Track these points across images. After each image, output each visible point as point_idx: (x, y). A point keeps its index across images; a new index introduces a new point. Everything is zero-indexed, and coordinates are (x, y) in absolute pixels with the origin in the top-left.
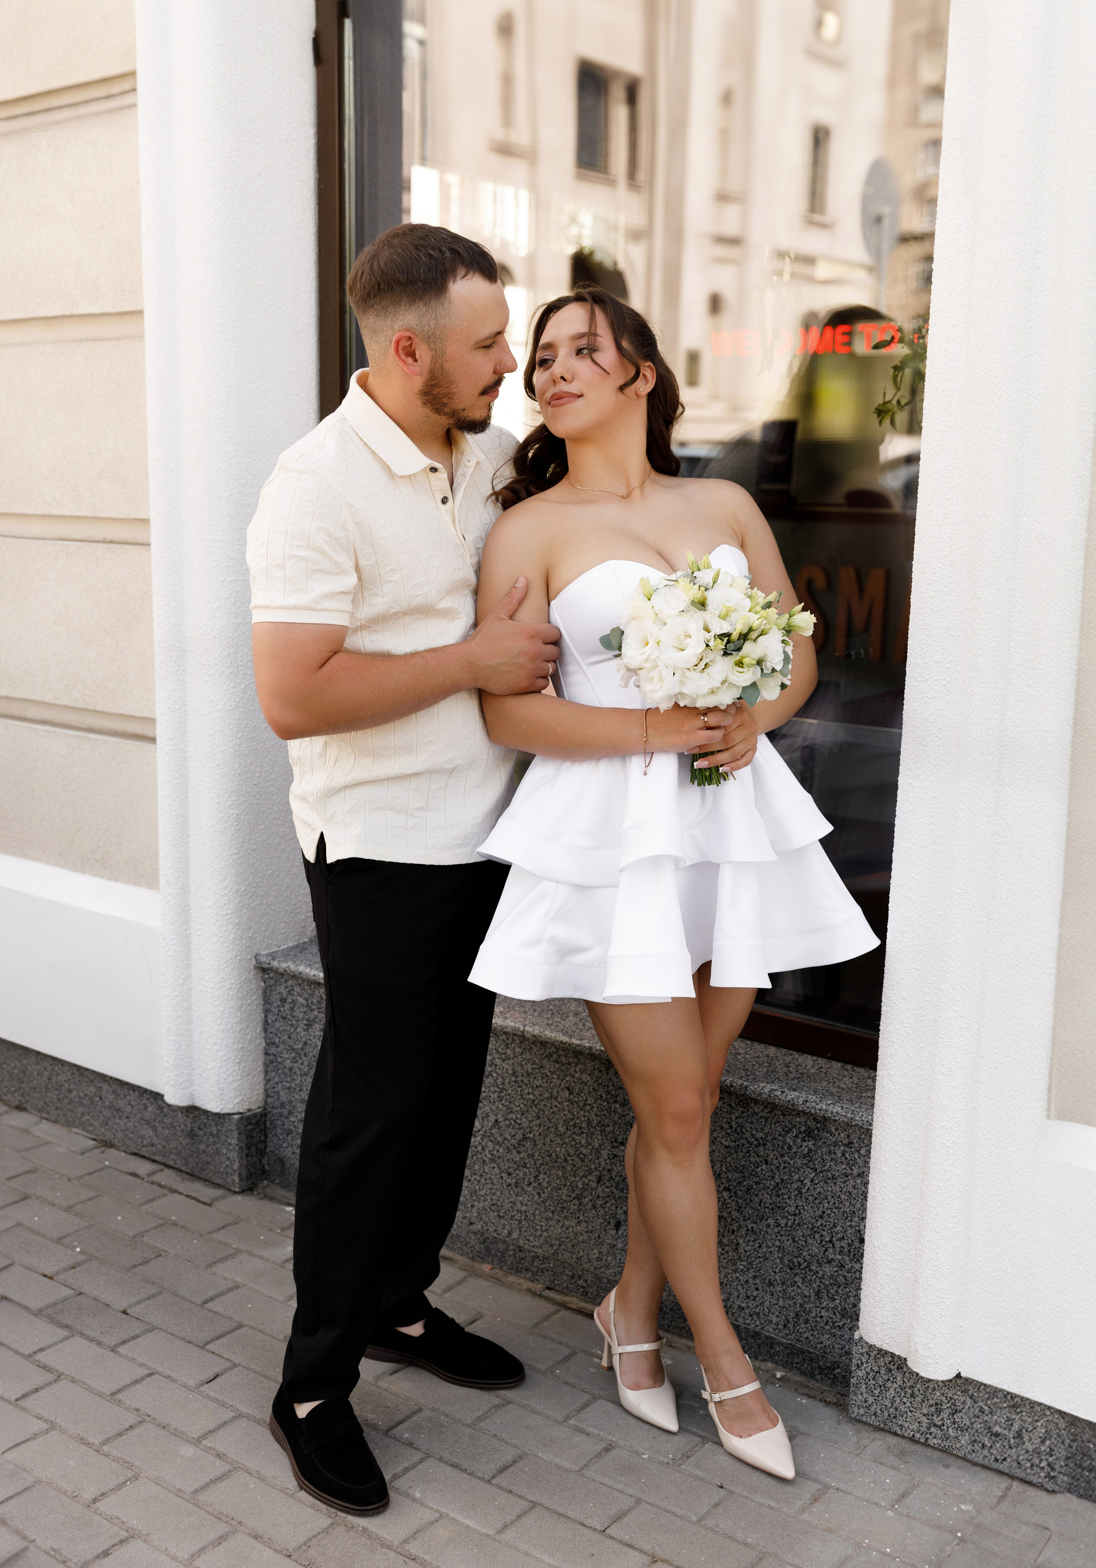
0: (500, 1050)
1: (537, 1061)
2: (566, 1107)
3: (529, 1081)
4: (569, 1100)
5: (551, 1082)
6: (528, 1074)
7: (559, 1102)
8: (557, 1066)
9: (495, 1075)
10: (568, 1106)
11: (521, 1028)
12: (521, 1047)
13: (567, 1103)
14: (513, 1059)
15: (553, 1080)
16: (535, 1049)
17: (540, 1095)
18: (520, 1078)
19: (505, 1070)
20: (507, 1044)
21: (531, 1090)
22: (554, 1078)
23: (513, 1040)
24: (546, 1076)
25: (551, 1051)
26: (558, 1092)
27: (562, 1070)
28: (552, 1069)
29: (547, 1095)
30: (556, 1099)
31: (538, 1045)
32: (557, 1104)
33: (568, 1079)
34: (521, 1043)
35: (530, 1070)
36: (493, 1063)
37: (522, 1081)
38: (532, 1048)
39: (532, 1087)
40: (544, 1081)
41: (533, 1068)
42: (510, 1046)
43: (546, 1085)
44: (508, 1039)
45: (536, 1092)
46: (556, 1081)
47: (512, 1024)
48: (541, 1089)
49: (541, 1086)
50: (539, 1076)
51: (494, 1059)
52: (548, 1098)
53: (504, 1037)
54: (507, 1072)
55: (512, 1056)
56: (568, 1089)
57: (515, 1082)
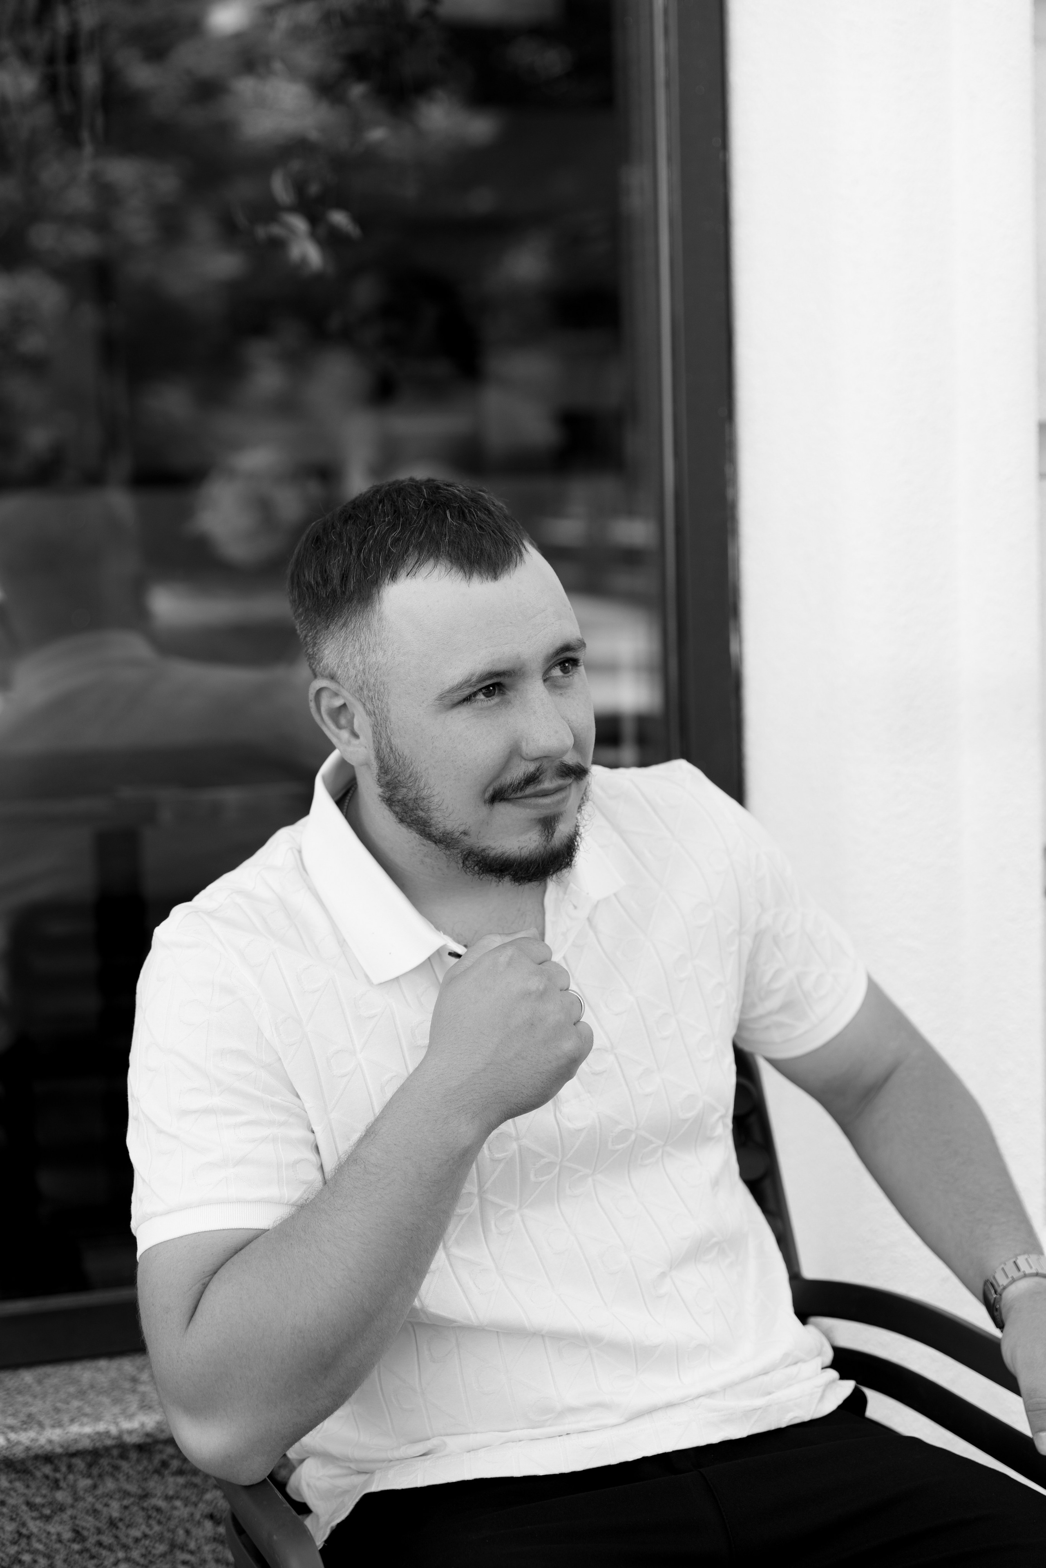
0: (38, 1500)
1: (132, 1488)
2: (209, 1557)
3: (116, 1537)
4: (215, 1540)
5: (169, 1519)
6: (112, 1523)
7: (192, 1553)
8: (181, 1480)
9: (26, 1558)
10: (214, 1551)
11: (114, 1430)
12: (90, 1476)
13: (207, 1548)
14: (72, 1506)
15: (176, 1513)
16: (125, 1465)
17: (143, 1556)
18: (92, 1540)
19: (54, 1537)
20: (56, 1481)
21: (121, 1555)
22: (175, 1508)
23: (70, 1467)
24: (158, 1510)
25: (164, 1457)
26: (188, 1532)
27: (195, 1486)
28: (171, 1493)
29: (161, 1548)
30: (183, 1548)
31: (134, 1455)
32: (187, 1557)
33: (208, 1496)
34: (90, 1466)
35: (116, 1514)
36: (20, 1534)
37: (100, 1544)
38: (117, 1468)
39: (125, 1547)
40: (153, 1522)
41: (126, 1508)
42: (62, 1484)
43: (157, 1528)
44: (56, 1470)
45: (135, 1554)
46: (182, 1511)
47: (88, 1430)
48: (147, 1542)
49: (145, 1536)
50: (140, 1518)
51: (24, 1524)
52: (163, 1555)
53: (47, 1469)
54: (60, 1541)
55: (69, 1500)
56: (211, 1517)
57: (80, 1552)
